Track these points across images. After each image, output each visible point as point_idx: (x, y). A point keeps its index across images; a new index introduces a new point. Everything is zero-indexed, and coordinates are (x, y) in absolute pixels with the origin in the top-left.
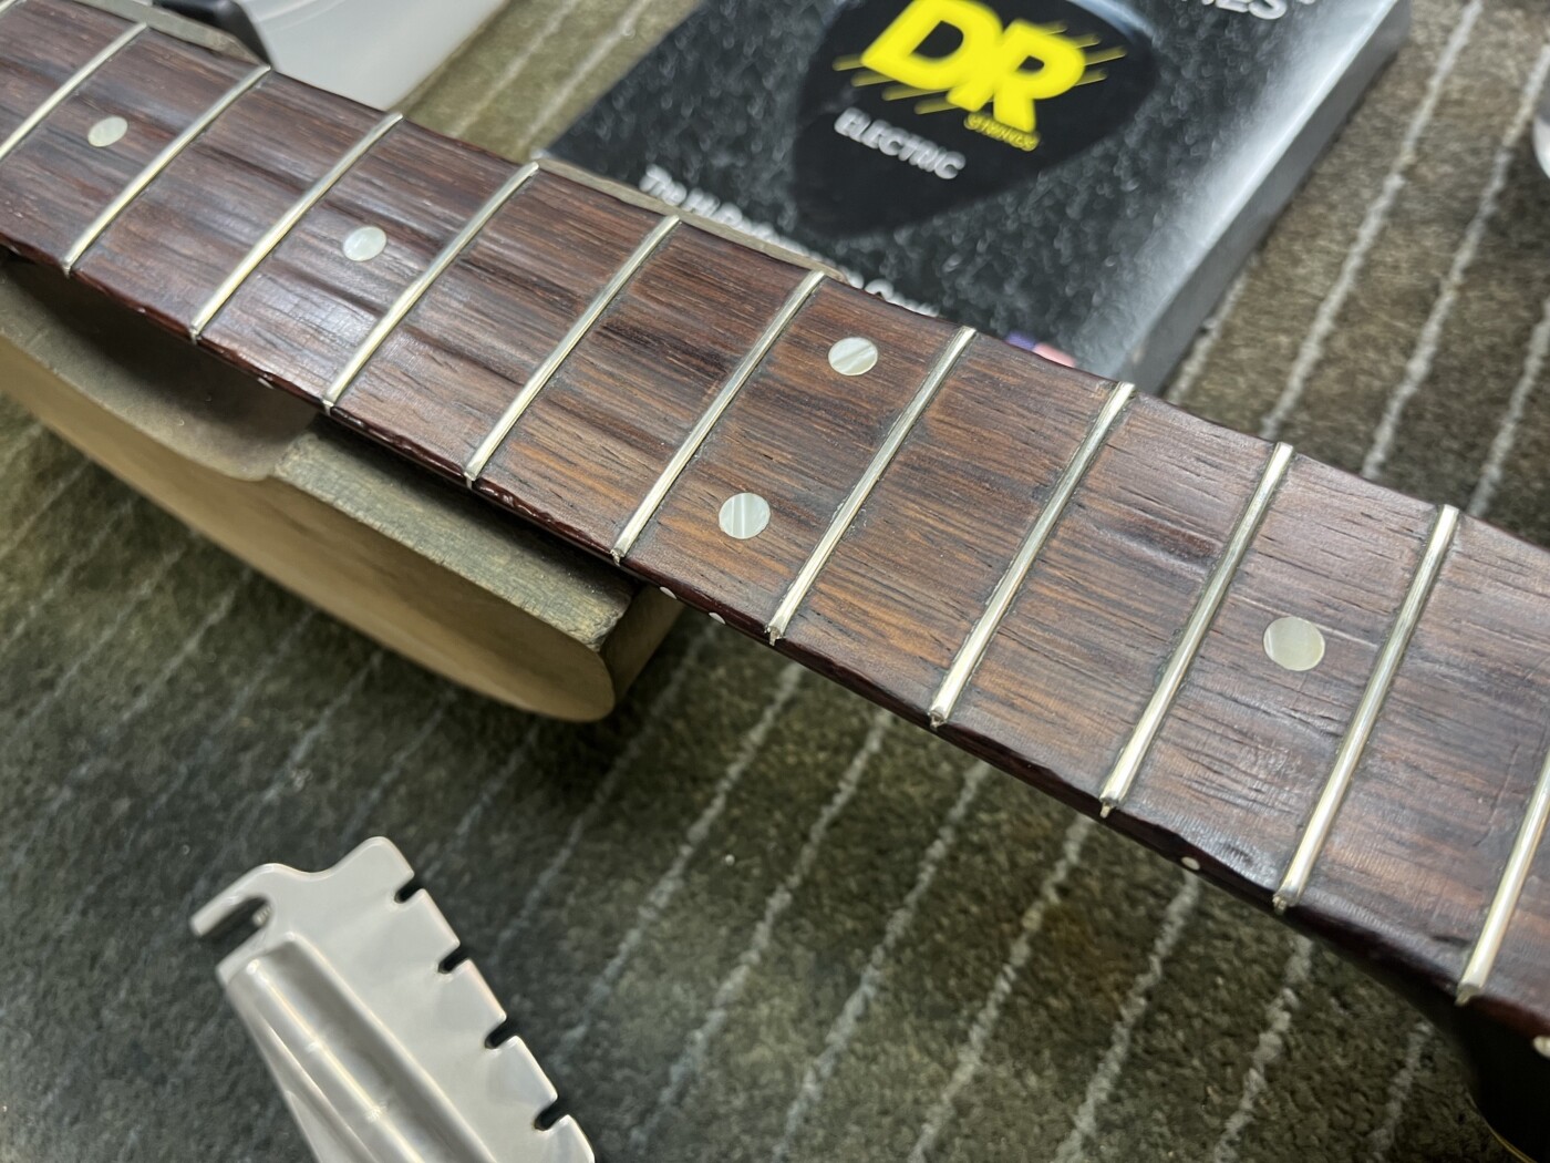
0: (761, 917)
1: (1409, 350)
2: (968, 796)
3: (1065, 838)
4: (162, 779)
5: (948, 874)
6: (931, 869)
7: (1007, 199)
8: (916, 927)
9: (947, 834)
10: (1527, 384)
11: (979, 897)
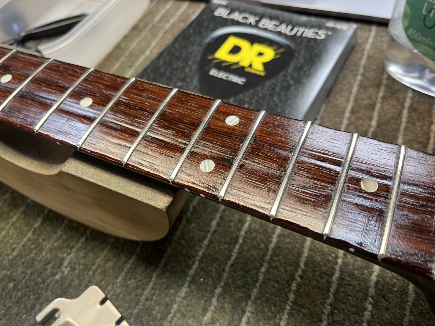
0: (214, 296)
1: (371, 119)
2: (270, 253)
3: (300, 262)
4: (23, 275)
5: (267, 276)
6: (262, 275)
7: (259, 88)
8: (260, 293)
9: (265, 264)
10: (403, 125)
11: (277, 282)
